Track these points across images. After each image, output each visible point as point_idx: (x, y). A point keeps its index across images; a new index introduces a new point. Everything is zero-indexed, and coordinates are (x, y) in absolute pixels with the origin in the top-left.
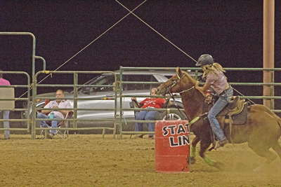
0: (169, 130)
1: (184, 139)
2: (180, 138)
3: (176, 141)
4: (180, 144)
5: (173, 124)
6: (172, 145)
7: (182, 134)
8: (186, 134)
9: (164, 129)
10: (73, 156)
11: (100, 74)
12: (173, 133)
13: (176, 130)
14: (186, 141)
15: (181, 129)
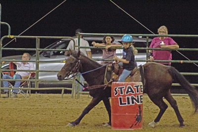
0: (119, 90)
1: (133, 99)
2: (128, 99)
3: (124, 101)
4: (129, 103)
5: (122, 85)
6: (121, 104)
7: (130, 95)
8: (135, 95)
9: (115, 90)
10: (35, 113)
11: (60, 39)
12: (122, 93)
13: (125, 90)
14: (134, 100)
15: (130, 90)
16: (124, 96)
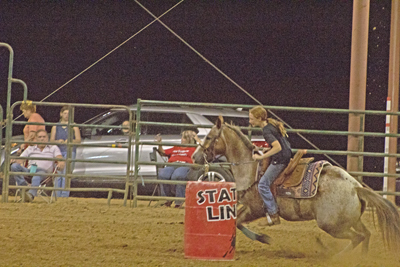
0: (207, 196)
1: (229, 210)
2: (222, 209)
3: (216, 212)
4: (222, 217)
5: (213, 187)
6: (211, 218)
7: (225, 203)
8: (231, 204)
9: (200, 195)
10: (63, 229)
12: (212, 200)
13: (217, 196)
14: (230, 213)
15: (225, 196)
16: (216, 205)
